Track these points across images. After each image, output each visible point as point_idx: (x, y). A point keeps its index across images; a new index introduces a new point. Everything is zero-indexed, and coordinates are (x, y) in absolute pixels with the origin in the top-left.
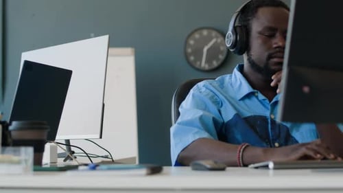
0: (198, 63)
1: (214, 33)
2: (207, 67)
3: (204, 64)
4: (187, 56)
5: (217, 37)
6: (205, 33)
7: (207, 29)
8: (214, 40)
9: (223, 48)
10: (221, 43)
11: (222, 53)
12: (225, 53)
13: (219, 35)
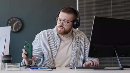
1: (17, 19)
2: (15, 31)
3: (13, 30)
6: (14, 19)
7: (15, 17)
8: (17, 22)
9: (20, 24)
10: (20, 23)
11: (20, 26)
12: (21, 26)
13: (19, 20)
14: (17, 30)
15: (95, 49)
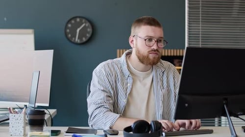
0: (74, 39)
1: (84, 21)
2: (79, 41)
3: (77, 40)
4: (66, 34)
5: (85, 23)
6: (78, 20)
7: (79, 17)
8: (84, 25)
9: (90, 30)
10: (88, 27)
11: (88, 33)
12: (91, 33)
13: (87, 21)
14: (84, 39)
15: (187, 105)
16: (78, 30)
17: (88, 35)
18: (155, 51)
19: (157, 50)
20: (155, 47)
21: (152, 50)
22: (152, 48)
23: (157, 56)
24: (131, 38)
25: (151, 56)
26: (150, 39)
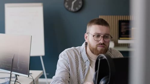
0: (70, 8)
2: (74, 10)
4: (65, 5)
9: (81, 2)
14: (77, 9)
16: (73, 3)
17: (80, 6)
18: (102, 44)
19: (104, 44)
20: (101, 42)
21: (100, 44)
22: (100, 42)
23: (104, 49)
24: (86, 35)
25: (99, 48)
26: (98, 36)
